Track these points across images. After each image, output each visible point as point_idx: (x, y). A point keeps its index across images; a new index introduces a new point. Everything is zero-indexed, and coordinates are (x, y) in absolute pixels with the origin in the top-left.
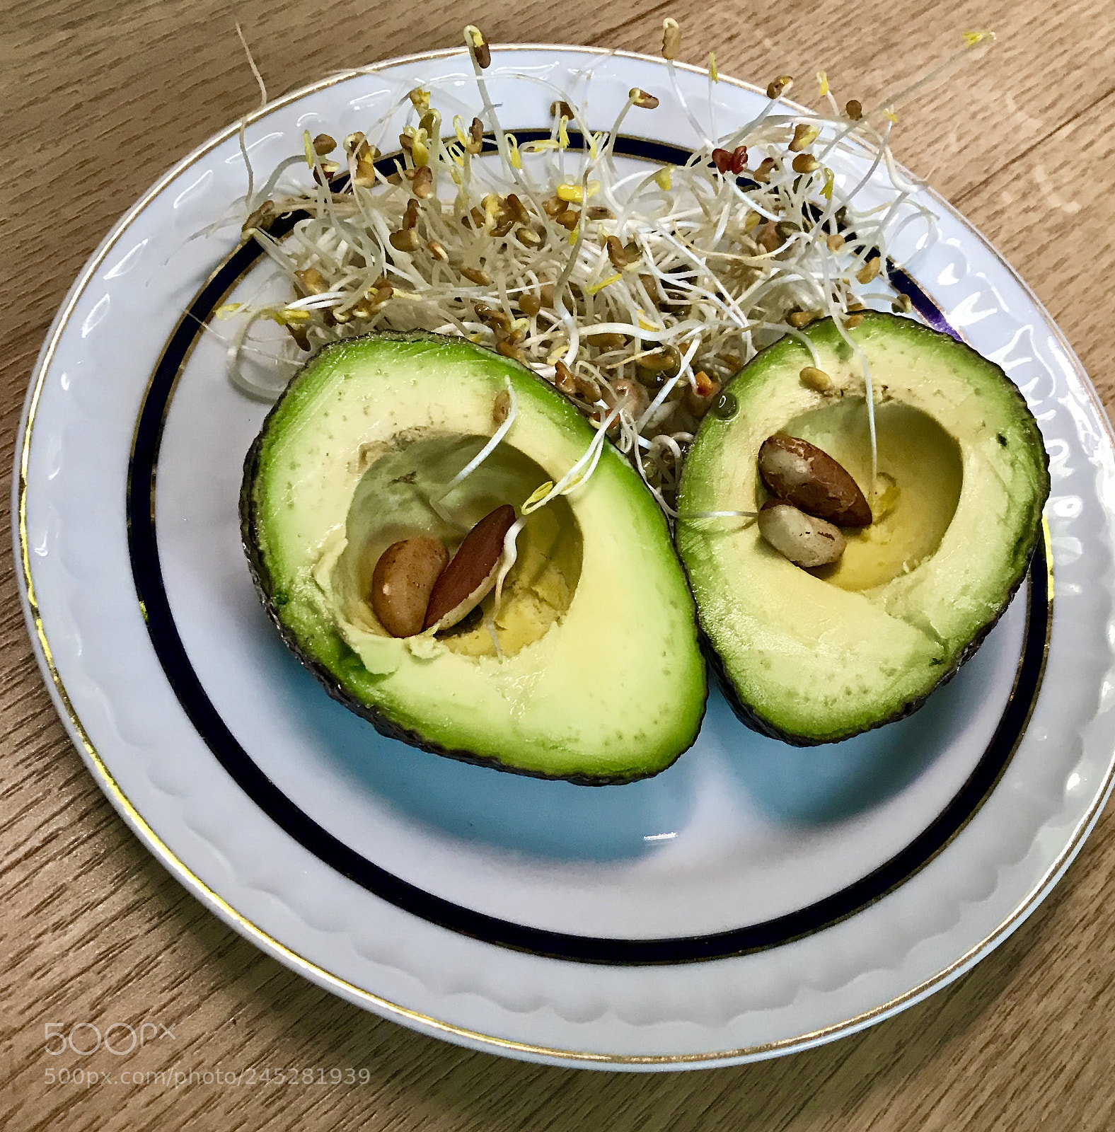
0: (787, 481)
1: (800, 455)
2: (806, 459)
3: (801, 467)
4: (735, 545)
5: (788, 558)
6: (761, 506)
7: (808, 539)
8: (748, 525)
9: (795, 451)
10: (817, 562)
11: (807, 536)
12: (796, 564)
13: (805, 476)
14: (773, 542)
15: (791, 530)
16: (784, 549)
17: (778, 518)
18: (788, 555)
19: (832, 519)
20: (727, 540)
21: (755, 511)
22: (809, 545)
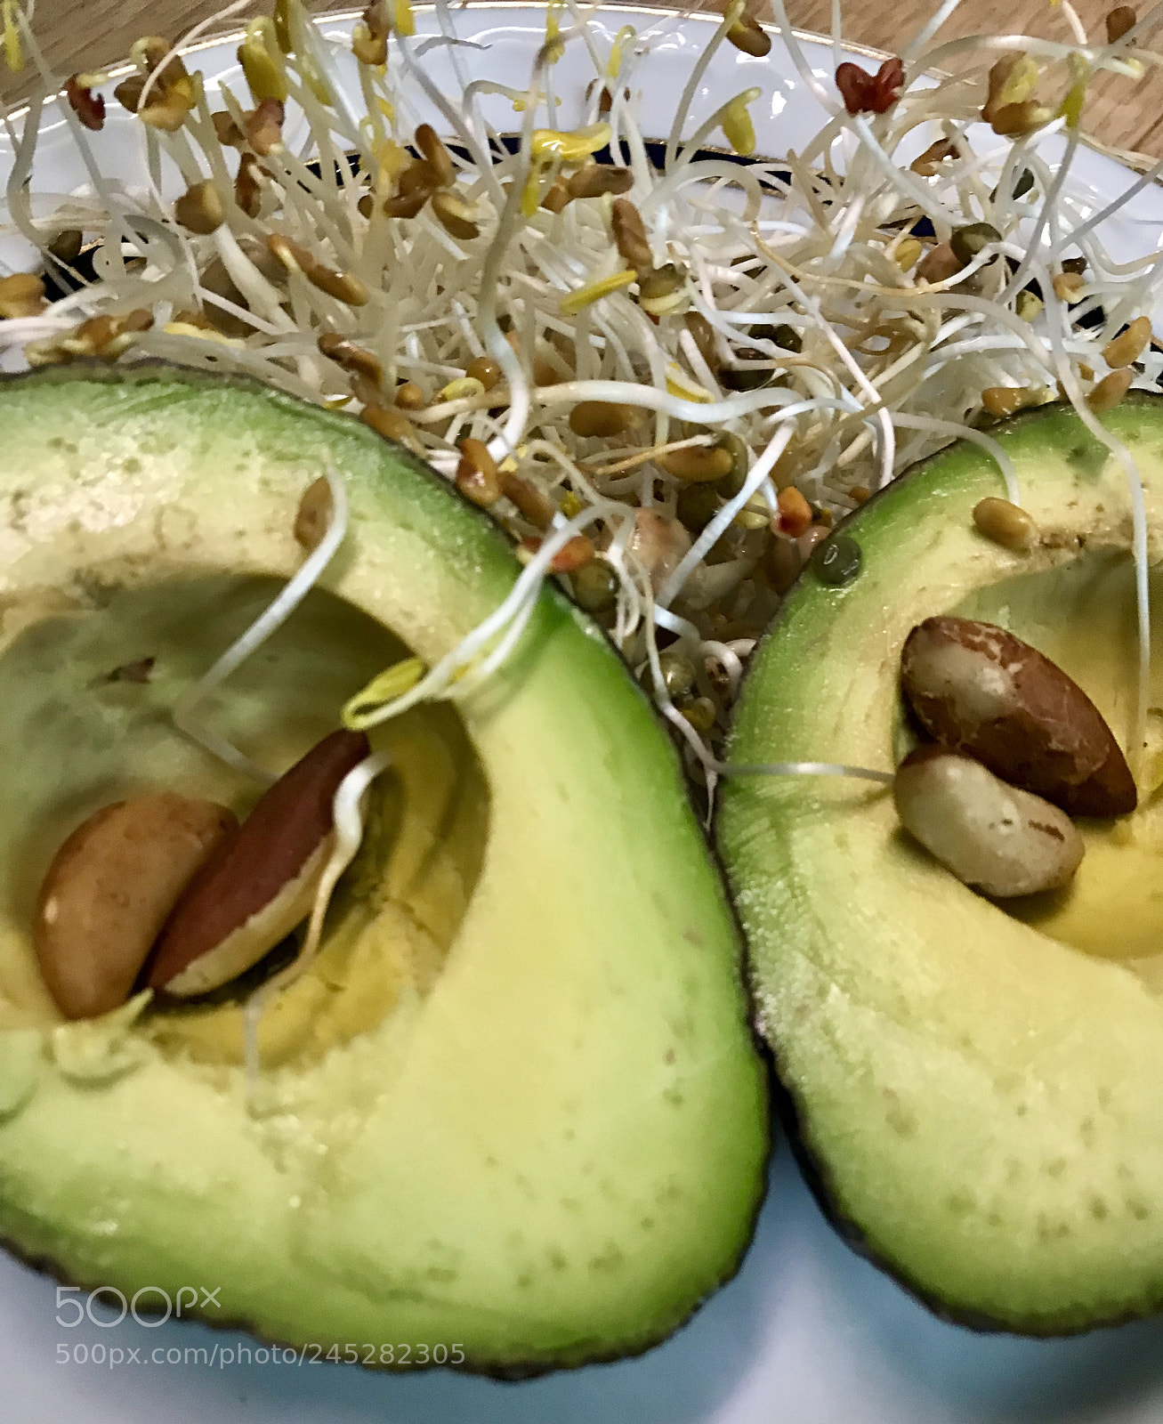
0: (960, 713)
1: (992, 657)
2: (1004, 664)
3: (994, 681)
4: (841, 842)
5: (958, 876)
6: (901, 758)
7: (1007, 837)
8: (871, 799)
9: (982, 648)
10: (1023, 885)
11: (1004, 829)
12: (977, 889)
13: (999, 702)
14: (928, 839)
15: (970, 813)
16: (952, 859)
17: (940, 785)
18: (959, 870)
19: (1054, 795)
20: (826, 831)
21: (889, 769)
22: (1008, 851)
